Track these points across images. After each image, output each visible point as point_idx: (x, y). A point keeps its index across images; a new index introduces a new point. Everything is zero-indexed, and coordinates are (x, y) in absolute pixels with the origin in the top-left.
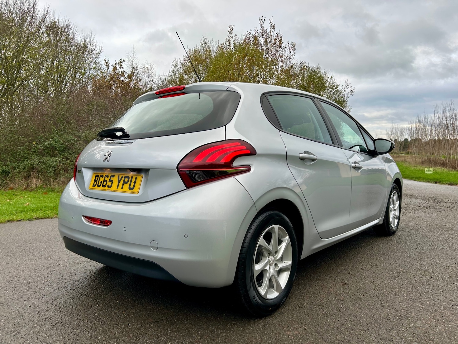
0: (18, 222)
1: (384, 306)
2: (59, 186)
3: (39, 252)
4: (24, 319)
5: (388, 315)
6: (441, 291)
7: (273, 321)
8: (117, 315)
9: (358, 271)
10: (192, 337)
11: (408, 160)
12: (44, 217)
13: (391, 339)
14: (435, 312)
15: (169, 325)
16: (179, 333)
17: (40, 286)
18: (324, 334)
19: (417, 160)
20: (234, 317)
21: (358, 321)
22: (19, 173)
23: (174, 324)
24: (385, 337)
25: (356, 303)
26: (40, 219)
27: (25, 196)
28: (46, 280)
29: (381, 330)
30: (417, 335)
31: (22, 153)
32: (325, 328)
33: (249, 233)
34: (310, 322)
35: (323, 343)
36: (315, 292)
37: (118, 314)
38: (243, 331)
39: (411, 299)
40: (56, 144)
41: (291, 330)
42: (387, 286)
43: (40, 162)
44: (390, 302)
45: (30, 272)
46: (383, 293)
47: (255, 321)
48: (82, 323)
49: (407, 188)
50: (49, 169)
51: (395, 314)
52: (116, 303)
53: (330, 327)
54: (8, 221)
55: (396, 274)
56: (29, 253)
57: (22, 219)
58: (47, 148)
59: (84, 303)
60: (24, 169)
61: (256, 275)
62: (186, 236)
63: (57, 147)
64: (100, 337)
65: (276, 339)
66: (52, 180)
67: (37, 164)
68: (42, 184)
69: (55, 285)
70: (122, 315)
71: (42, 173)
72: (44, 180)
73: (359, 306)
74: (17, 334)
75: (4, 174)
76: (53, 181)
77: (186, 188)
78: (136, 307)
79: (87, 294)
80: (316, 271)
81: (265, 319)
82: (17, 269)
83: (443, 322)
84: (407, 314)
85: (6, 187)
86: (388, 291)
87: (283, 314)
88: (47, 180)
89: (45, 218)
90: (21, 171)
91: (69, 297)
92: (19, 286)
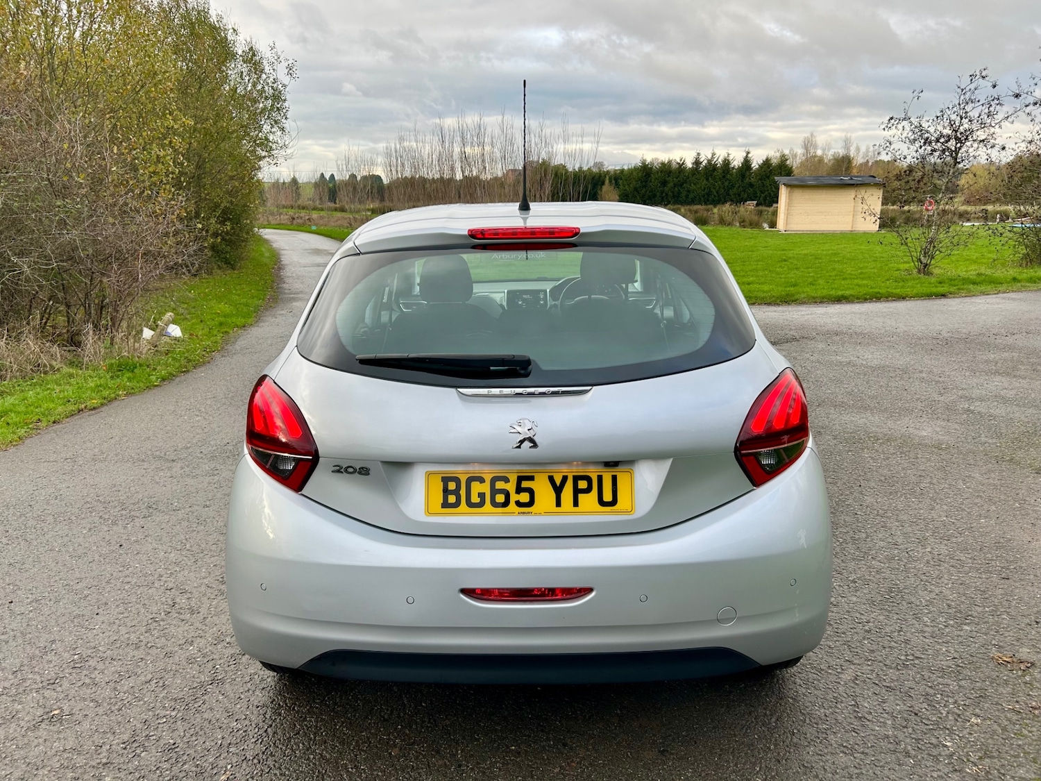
77: (752, 488)
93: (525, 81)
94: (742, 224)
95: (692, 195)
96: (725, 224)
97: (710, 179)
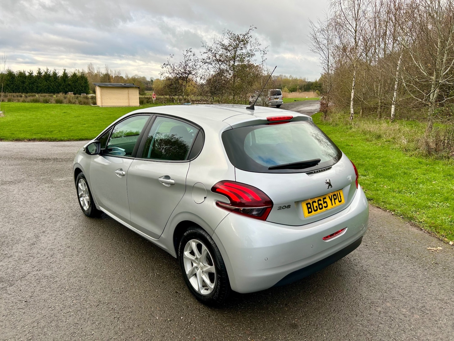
93: (276, 66)
94: (80, 103)
95: (39, 89)
96: (72, 103)
97: (48, 81)
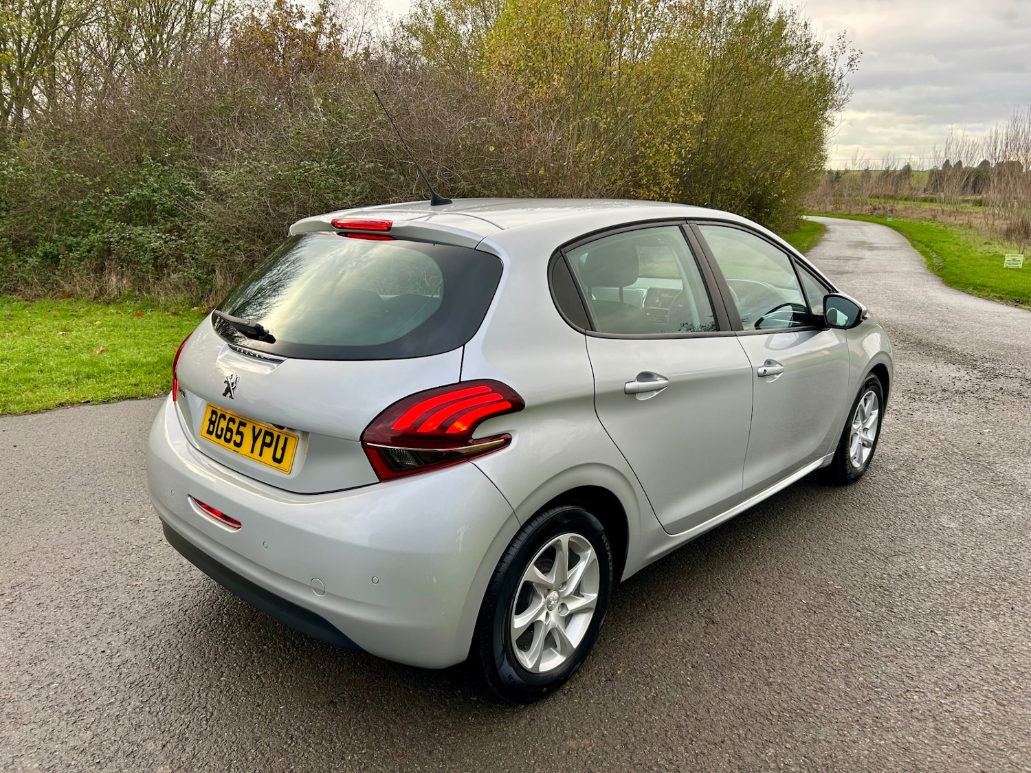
0: (82, 407)
1: (771, 685)
2: (166, 294)
3: (123, 504)
4: (93, 682)
5: (771, 708)
6: (899, 649)
7: (548, 712)
8: (261, 682)
9: (748, 588)
10: (393, 744)
11: (975, 222)
12: (134, 395)
13: (758, 768)
14: (867, 704)
15: (354, 712)
16: (370, 731)
17: (124, 598)
18: (636, 748)
19: (997, 223)
20: (478, 699)
21: (709, 721)
22: (80, 259)
23: (363, 711)
24: (748, 763)
25: (719, 674)
26: (126, 399)
27: (96, 322)
28: (134, 584)
29: (745, 745)
30: (811, 760)
31: (82, 214)
32: (641, 735)
33: (503, 563)
34: (618, 718)
35: (628, 771)
36: (647, 640)
37: (264, 680)
38: (487, 735)
39: (830, 669)
40: (155, 194)
41: (577, 735)
42: (793, 632)
43: (123, 238)
44: (786, 675)
45: (104, 559)
46: (780, 651)
47: (515, 710)
48: (197, 698)
49: (942, 321)
50: (142, 255)
51: (786, 706)
52: (263, 651)
53: (652, 732)
54: (62, 405)
55: (822, 600)
56: (104, 505)
57: (89, 399)
58: (134, 204)
59: (203, 648)
60: (89, 251)
61: (515, 637)
62: (376, 580)
63: (156, 203)
64: (226, 734)
65: (543, 757)
66: (151, 281)
67: (117, 243)
68: (130, 289)
69: (151, 596)
70: (270, 682)
71: (128, 264)
72: (135, 279)
73: (724, 683)
74: (80, 719)
75: (48, 260)
76: (155, 283)
77: (378, 481)
78: (298, 664)
79: (210, 624)
80: (663, 584)
81: (534, 707)
82: (80, 551)
83: (873, 732)
84: (809, 707)
85: (55, 292)
86: (792, 646)
87: (572, 695)
88: (140, 282)
89: (136, 398)
90: (85, 257)
91: (176, 631)
92: (84, 596)
